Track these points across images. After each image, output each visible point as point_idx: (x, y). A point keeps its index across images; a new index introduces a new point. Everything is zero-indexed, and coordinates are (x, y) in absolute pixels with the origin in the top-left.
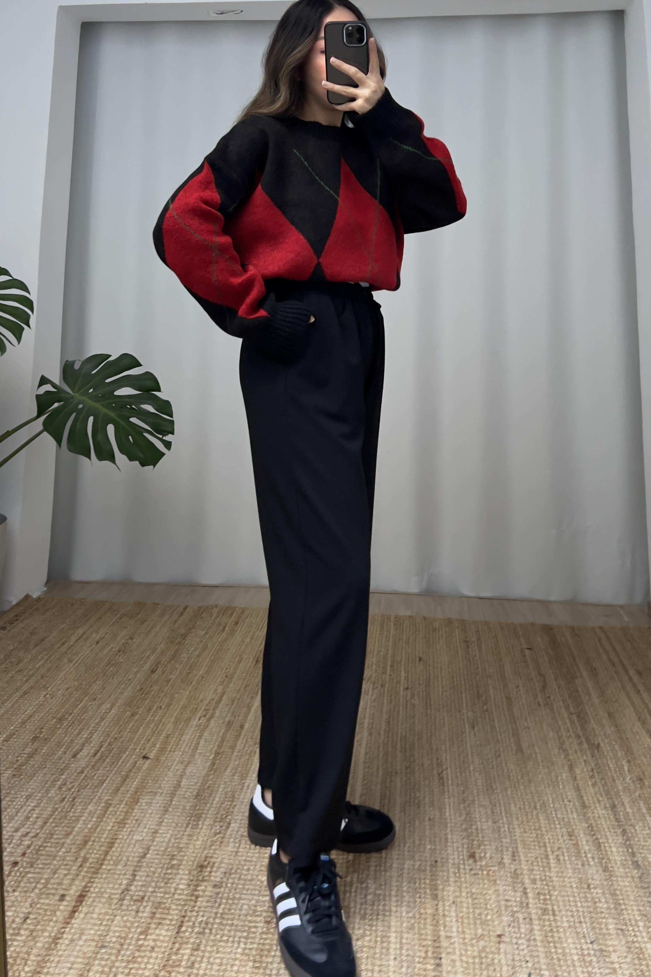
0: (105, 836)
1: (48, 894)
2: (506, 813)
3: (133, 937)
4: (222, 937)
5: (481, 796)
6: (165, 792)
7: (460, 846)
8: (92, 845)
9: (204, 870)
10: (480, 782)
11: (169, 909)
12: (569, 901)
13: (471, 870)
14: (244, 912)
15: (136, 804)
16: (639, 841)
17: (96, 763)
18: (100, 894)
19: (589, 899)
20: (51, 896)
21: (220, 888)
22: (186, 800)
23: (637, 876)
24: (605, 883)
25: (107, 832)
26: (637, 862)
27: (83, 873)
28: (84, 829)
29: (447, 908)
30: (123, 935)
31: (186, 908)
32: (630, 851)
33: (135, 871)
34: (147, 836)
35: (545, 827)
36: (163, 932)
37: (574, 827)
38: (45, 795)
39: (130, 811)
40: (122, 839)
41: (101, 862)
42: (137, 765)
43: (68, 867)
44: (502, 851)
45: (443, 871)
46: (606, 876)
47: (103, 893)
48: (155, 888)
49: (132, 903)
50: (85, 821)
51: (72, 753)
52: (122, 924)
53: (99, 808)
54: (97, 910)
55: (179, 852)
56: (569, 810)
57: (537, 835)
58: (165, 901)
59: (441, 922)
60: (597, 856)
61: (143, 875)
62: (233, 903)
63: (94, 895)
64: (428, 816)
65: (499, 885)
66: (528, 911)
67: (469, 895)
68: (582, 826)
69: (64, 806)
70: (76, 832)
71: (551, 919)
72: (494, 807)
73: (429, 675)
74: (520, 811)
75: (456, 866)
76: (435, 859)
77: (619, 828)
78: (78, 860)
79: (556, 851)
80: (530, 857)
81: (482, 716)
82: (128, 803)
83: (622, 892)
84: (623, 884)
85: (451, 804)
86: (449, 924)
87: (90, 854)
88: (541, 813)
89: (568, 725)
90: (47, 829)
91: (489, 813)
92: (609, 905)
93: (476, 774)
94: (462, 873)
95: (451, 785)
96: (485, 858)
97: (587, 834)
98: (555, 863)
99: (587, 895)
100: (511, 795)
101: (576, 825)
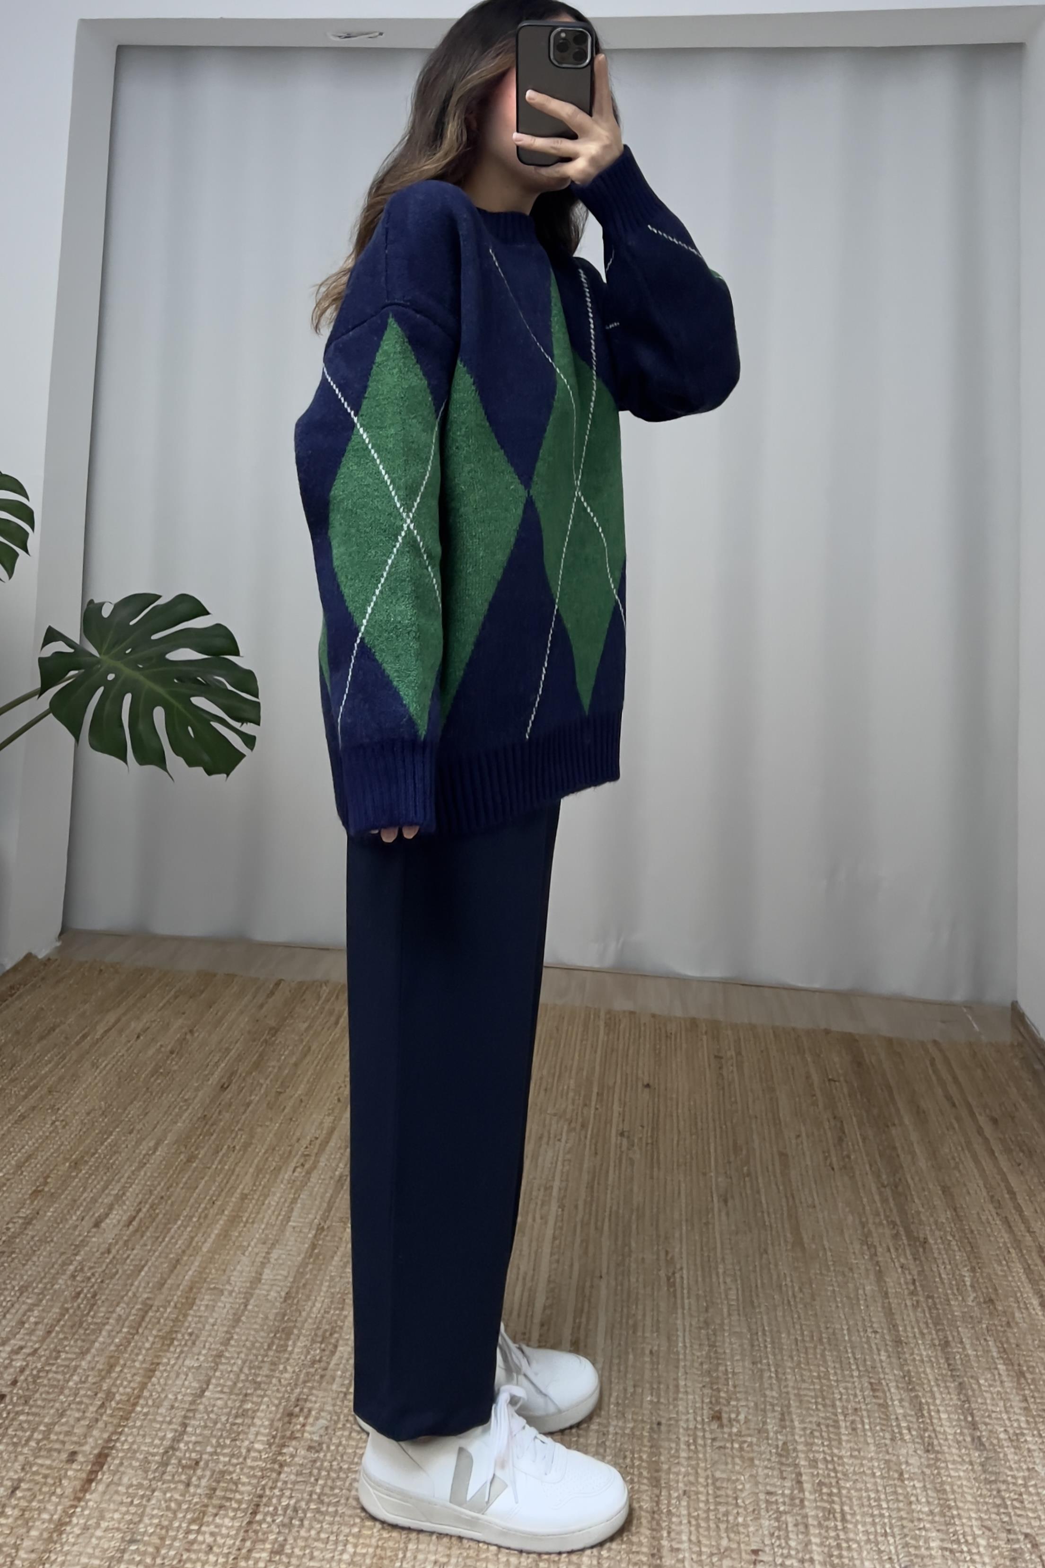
0: (140, 1358)
1: (50, 1450)
2: (774, 1348)
3: (179, 1527)
4: (318, 1533)
5: (735, 1318)
6: (237, 1289)
7: (698, 1399)
8: (121, 1371)
9: (294, 1420)
10: (732, 1295)
11: (236, 1483)
12: (869, 1498)
15: (191, 1308)
16: (985, 1403)
17: (131, 1237)
18: (131, 1452)
19: (901, 1498)
20: (55, 1454)
21: (318, 1451)
22: (270, 1305)
23: (978, 1461)
24: (928, 1471)
25: (144, 1352)
26: (979, 1438)
27: (105, 1418)
28: (110, 1345)
29: (673, 1501)
30: (165, 1523)
31: (264, 1482)
32: (970, 1419)
33: (186, 1417)
34: (206, 1360)
35: (836, 1374)
36: (227, 1522)
37: (882, 1376)
38: (49, 1286)
39: (181, 1318)
40: (166, 1364)
41: (133, 1401)
43: (83, 1407)
44: (764, 1410)
45: (670, 1440)
46: (929, 1459)
47: (135, 1452)
48: (216, 1447)
49: (180, 1471)
50: (109, 1332)
51: (93, 1220)
52: (164, 1505)
53: (134, 1311)
54: (125, 1480)
55: (255, 1389)
56: (874, 1347)
57: (822, 1387)
58: (231, 1469)
59: (664, 1525)
60: (915, 1426)
61: (199, 1426)
62: (338, 1478)
63: (121, 1454)
64: (650, 1347)
65: (758, 1466)
66: (804, 1511)
68: (895, 1375)
69: (79, 1307)
70: (97, 1350)
71: (840, 1527)
72: (755, 1337)
73: (659, 1111)
74: (797, 1345)
75: (691, 1432)
76: (659, 1419)
77: (954, 1381)
78: (99, 1395)
79: (853, 1414)
80: (811, 1422)
81: (742, 1184)
82: (179, 1305)
83: (955, 1488)
84: (957, 1474)
85: (687, 1329)
86: (678, 1528)
87: (118, 1387)
88: (830, 1350)
89: (879, 1205)
90: (51, 1343)
91: (747, 1346)
92: (932, 1508)
93: (728, 1280)
94: (700, 1445)
95: (689, 1298)
96: (738, 1421)
97: (903, 1388)
98: (849, 1434)
99: (899, 1490)
100: (784, 1317)
101: (885, 1373)
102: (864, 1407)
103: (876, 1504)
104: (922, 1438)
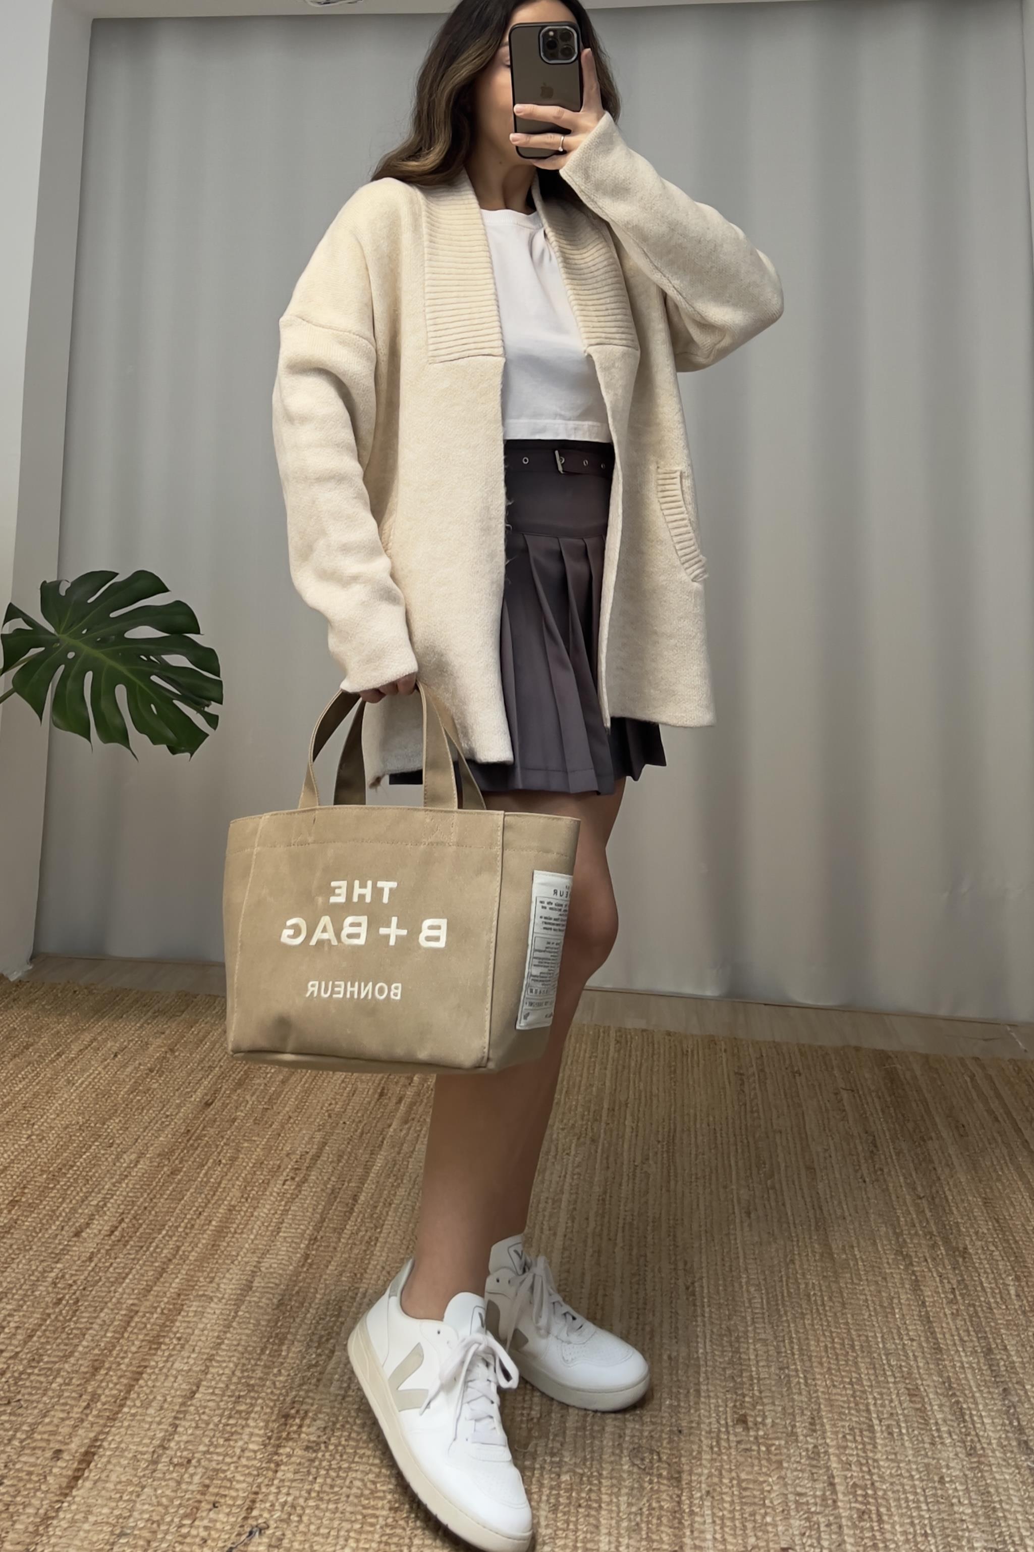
0: (127, 1360)
1: (34, 1448)
2: (801, 1354)
3: (172, 1521)
4: (318, 1528)
5: (759, 1325)
6: (226, 1296)
7: (721, 1403)
8: (107, 1374)
9: (290, 1421)
10: (758, 1303)
11: (230, 1480)
12: (907, 1500)
13: (739, 1442)
14: (354, 1490)
15: (178, 1314)
17: (113, 1245)
18: (119, 1451)
19: (941, 1500)
20: (39, 1452)
21: (315, 1451)
22: (262, 1311)
23: (1025, 1464)
24: (970, 1474)
25: (130, 1355)
26: (1026, 1442)
27: (90, 1418)
28: (93, 1349)
29: (697, 1501)
30: (156, 1518)
31: (260, 1480)
32: (1015, 1424)
33: (175, 1418)
34: (196, 1364)
35: (870, 1380)
36: (222, 1517)
37: (919, 1382)
38: (29, 1293)
39: (168, 1323)
40: (154, 1368)
41: (120, 1403)
42: (181, 1253)
43: (67, 1407)
44: (794, 1415)
45: (692, 1442)
47: (123, 1451)
48: (209, 1446)
49: (171, 1469)
50: (93, 1336)
51: (73, 1229)
52: (154, 1501)
53: (118, 1317)
54: (113, 1477)
55: (249, 1391)
56: (911, 1354)
57: (854, 1392)
58: (225, 1468)
59: (686, 1523)
60: (957, 1431)
61: (190, 1427)
62: (338, 1476)
63: (108, 1453)
65: (788, 1468)
66: (836, 1512)
67: (735, 1482)
68: (934, 1381)
69: (61, 1311)
70: (80, 1353)
71: (876, 1528)
72: (782, 1344)
73: (675, 1124)
74: (826, 1351)
75: (714, 1435)
76: (679, 1422)
77: (998, 1386)
78: (84, 1397)
79: (888, 1419)
80: (843, 1427)
81: (766, 1196)
82: (166, 1311)
83: (1001, 1490)
84: (1002, 1477)
85: (708, 1336)
86: (702, 1527)
87: (103, 1389)
88: (863, 1357)
89: (914, 1216)
90: (33, 1346)
91: (772, 1352)
92: (976, 1510)
93: (752, 1289)
94: (725, 1448)
95: (709, 1306)
96: (764, 1425)
97: (942, 1393)
98: (885, 1438)
99: (940, 1492)
100: (813, 1325)
101: (922, 1380)
102: (900, 1412)
103: (914, 1505)
104: (964, 1442)
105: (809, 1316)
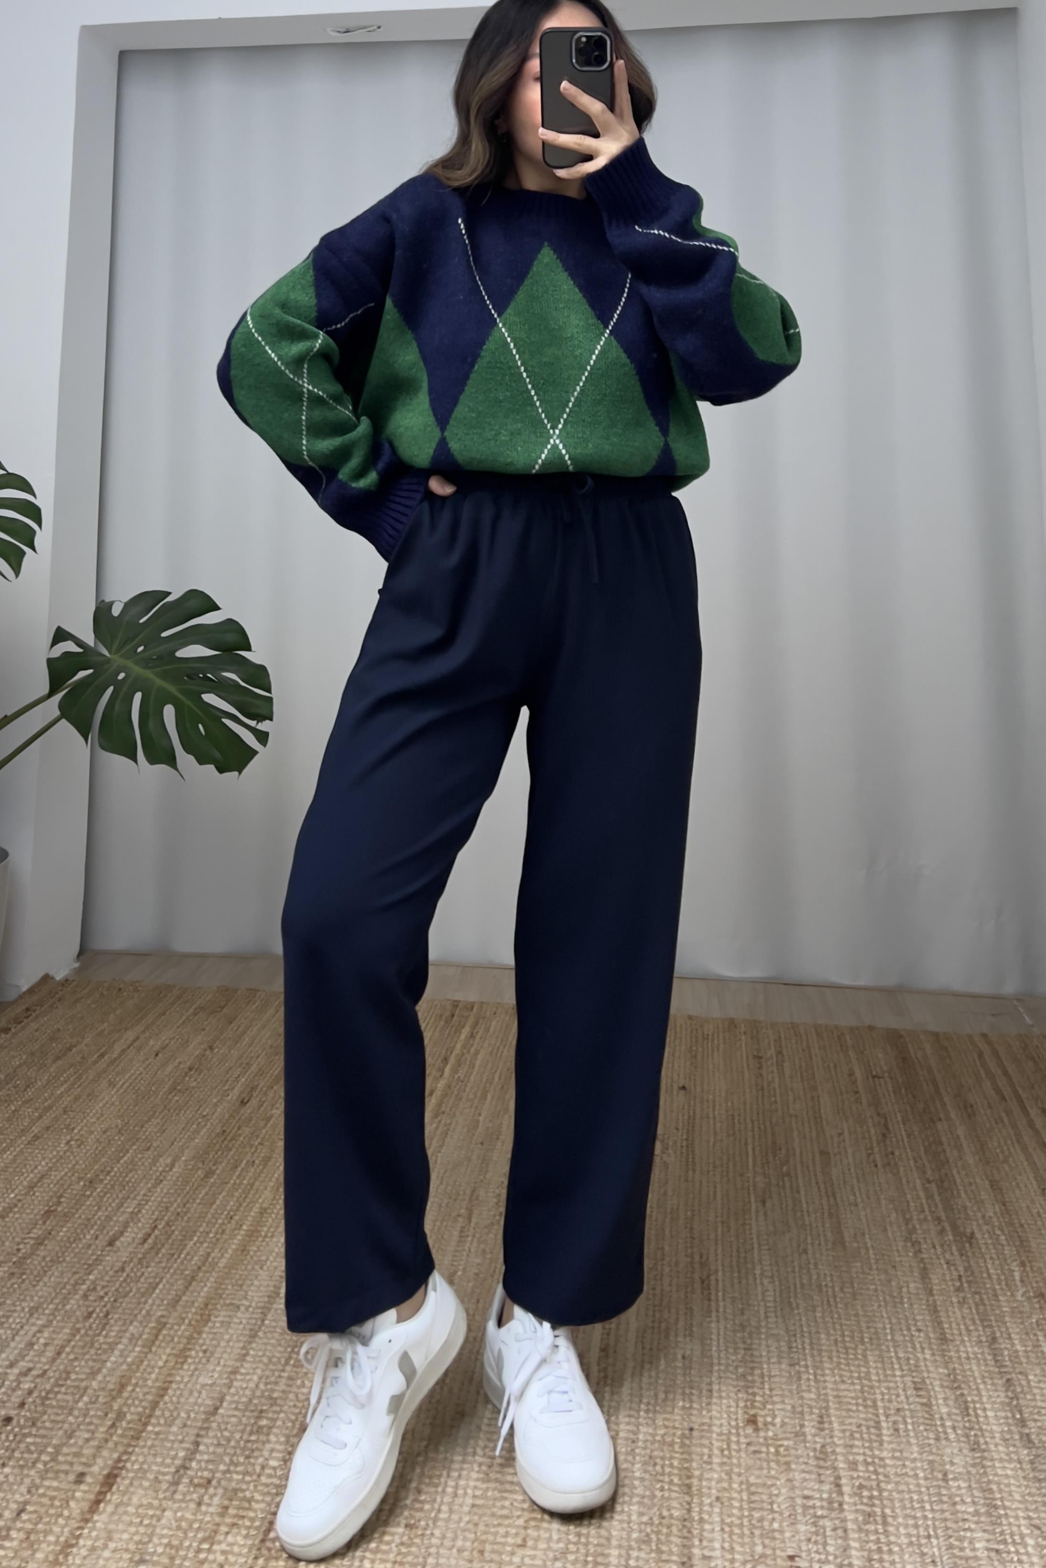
0: (153, 1376)
1: (57, 1472)
2: (812, 1349)
3: (190, 1546)
5: (772, 1320)
7: (733, 1404)
8: (133, 1390)
10: (770, 1296)
11: (250, 1500)
12: (911, 1500)
13: (749, 1444)
15: (205, 1325)
16: (1034, 1400)
17: (146, 1254)
18: (142, 1472)
19: (945, 1499)
20: (62, 1476)
23: (1027, 1459)
24: (973, 1471)
25: (157, 1370)
26: (1028, 1435)
27: (115, 1438)
28: (122, 1364)
29: (707, 1508)
30: (176, 1543)
32: (1018, 1416)
33: (198, 1435)
34: (220, 1377)
35: (877, 1374)
36: (240, 1540)
37: (925, 1375)
38: (60, 1307)
39: (195, 1335)
40: (180, 1382)
41: (144, 1421)
42: (210, 1260)
43: (92, 1427)
44: (802, 1413)
45: (702, 1445)
46: (974, 1458)
47: (145, 1472)
48: (229, 1465)
49: (192, 1489)
50: (122, 1351)
51: (107, 1238)
52: (174, 1524)
53: (147, 1330)
54: (135, 1500)
55: (272, 1405)
56: (918, 1346)
57: (862, 1387)
58: (245, 1487)
59: (697, 1532)
60: (961, 1425)
61: (212, 1444)
63: (131, 1475)
64: (683, 1352)
65: (794, 1470)
66: (842, 1515)
67: (745, 1487)
68: (939, 1373)
69: (90, 1325)
70: (108, 1369)
71: (881, 1531)
72: (793, 1339)
73: (695, 1113)
74: (837, 1345)
75: (724, 1437)
76: (691, 1425)
77: (1002, 1378)
78: (110, 1415)
79: (895, 1414)
80: (851, 1424)
81: (781, 1184)
82: (193, 1323)
83: (1002, 1486)
84: (1004, 1473)
85: (722, 1333)
86: (711, 1536)
87: (129, 1406)
88: (872, 1350)
89: (923, 1200)
90: (61, 1364)
91: (784, 1348)
92: (978, 1507)
93: (765, 1281)
94: (735, 1450)
95: (724, 1300)
96: (774, 1425)
97: (947, 1387)
98: (891, 1435)
99: (944, 1492)
100: (823, 1318)
101: (928, 1372)
102: (906, 1407)
103: (919, 1505)
104: (967, 1436)
105: (819, 1309)
